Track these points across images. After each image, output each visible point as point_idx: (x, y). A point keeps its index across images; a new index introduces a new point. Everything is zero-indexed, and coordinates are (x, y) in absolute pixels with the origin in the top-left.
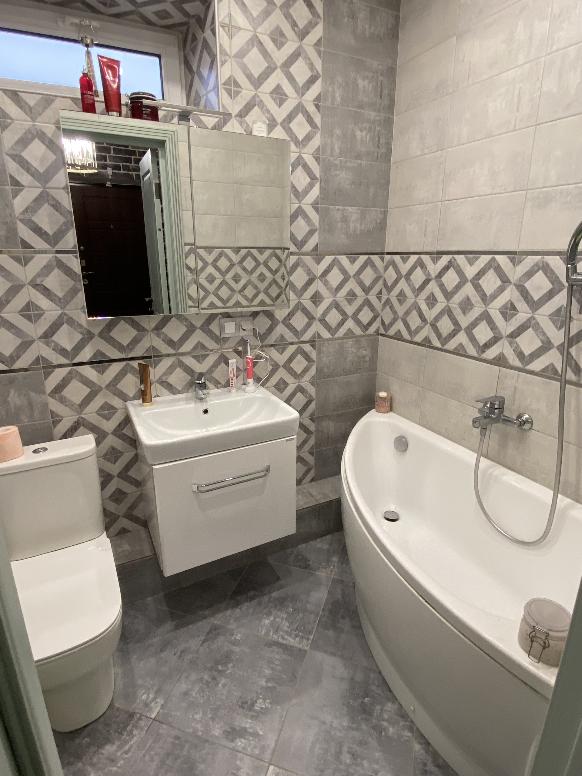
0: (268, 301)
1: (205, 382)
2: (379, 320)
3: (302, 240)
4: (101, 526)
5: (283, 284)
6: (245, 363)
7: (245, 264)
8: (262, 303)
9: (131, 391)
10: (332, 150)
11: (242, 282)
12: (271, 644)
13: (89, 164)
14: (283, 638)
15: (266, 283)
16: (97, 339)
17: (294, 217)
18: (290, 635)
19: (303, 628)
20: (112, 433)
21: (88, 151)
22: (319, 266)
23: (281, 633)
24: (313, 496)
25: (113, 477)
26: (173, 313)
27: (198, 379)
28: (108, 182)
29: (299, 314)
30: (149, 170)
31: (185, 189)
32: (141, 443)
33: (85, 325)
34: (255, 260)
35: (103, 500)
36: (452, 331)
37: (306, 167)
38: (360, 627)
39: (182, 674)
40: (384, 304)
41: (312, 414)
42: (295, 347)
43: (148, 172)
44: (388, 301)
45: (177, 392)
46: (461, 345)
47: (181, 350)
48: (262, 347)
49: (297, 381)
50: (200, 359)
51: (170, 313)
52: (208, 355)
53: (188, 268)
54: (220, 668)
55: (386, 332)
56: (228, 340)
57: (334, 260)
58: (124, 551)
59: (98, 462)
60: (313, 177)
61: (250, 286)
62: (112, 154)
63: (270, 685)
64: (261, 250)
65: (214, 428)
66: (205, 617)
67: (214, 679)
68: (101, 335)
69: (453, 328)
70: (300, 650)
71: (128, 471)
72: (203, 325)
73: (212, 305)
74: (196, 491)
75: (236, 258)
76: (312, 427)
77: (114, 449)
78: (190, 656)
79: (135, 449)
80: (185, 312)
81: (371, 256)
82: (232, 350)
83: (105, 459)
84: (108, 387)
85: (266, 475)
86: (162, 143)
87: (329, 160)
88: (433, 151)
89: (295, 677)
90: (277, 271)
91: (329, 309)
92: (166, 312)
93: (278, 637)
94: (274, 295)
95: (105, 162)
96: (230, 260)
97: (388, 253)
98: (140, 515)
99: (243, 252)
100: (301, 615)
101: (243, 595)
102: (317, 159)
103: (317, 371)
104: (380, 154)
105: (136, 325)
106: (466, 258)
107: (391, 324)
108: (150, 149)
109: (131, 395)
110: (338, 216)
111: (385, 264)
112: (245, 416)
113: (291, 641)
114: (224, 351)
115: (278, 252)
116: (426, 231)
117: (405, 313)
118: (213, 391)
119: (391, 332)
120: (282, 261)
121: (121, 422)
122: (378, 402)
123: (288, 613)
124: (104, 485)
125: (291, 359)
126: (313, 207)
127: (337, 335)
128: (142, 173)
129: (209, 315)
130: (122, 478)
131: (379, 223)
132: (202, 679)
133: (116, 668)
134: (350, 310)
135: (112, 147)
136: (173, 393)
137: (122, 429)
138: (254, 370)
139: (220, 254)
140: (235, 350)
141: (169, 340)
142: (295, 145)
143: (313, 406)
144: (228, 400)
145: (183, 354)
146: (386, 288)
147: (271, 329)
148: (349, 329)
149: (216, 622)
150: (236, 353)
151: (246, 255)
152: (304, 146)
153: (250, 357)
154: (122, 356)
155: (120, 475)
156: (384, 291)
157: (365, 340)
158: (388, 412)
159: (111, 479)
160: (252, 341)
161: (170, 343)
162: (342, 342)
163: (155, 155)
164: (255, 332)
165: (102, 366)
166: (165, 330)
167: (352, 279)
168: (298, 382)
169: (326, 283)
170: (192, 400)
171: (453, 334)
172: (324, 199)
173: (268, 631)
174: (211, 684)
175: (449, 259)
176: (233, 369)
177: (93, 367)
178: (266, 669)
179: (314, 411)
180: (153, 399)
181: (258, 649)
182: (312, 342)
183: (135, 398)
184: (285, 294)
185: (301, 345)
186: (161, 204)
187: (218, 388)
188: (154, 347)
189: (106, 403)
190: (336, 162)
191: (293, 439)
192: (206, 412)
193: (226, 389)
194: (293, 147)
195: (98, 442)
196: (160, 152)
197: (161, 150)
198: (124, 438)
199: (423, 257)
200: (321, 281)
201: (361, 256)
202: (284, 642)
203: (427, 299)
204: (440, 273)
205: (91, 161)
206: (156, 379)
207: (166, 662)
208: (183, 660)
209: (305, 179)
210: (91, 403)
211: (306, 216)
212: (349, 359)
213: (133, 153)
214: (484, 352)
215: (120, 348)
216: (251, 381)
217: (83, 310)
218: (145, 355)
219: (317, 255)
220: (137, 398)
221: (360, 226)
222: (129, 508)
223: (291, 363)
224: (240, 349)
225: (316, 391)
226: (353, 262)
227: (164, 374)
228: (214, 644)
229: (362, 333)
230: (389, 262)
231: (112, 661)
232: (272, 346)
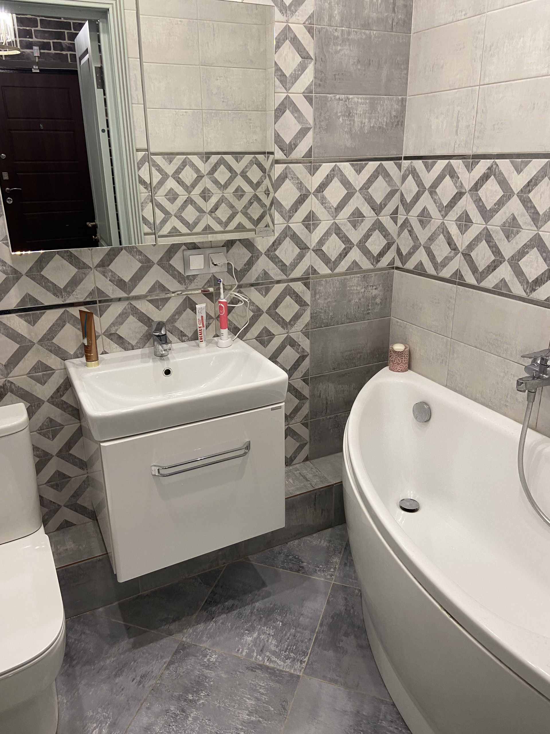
0: (248, 225)
1: (165, 335)
2: (394, 248)
3: (290, 142)
4: (37, 519)
5: (267, 202)
6: (217, 309)
7: (216, 175)
8: (240, 228)
9: (71, 347)
10: (331, 17)
11: (214, 200)
12: (254, 668)
13: (9, 43)
14: (269, 659)
15: (245, 200)
16: (24, 279)
17: (280, 112)
18: (278, 656)
19: (294, 647)
20: (48, 401)
21: (7, 25)
22: (313, 178)
23: (268, 654)
24: (307, 480)
25: (52, 456)
26: (124, 245)
27: (156, 331)
28: (34, 67)
29: (288, 243)
30: (87, 49)
31: (135, 74)
32: (85, 413)
33: (9, 262)
34: (230, 169)
35: (39, 486)
36: (491, 263)
37: (295, 42)
38: (369, 647)
39: (142, 705)
40: (401, 226)
41: (306, 374)
42: (282, 286)
43: (86, 51)
44: (406, 223)
45: (130, 347)
46: (503, 281)
47: (135, 293)
48: (240, 286)
49: (285, 331)
50: (159, 303)
51: (121, 244)
52: (169, 298)
53: (142, 182)
54: (190, 697)
55: (403, 265)
56: (194, 279)
57: (333, 170)
58: (67, 549)
59: (32, 438)
60: (305, 56)
61: (223, 205)
62: (39, 28)
63: (253, 718)
64: (238, 155)
65: (178, 394)
66: (170, 634)
67: (183, 711)
68: (29, 274)
69: (493, 258)
70: (291, 675)
71: (70, 448)
72: (161, 259)
73: (174, 232)
74: (157, 474)
75: (204, 168)
76: (306, 391)
77: (51, 420)
78: (152, 682)
79: (78, 421)
80: (140, 242)
81: (383, 162)
82: (200, 291)
83: (40, 434)
84: (41, 341)
85: (245, 453)
86: (104, 12)
87: (327, 29)
88: (468, 15)
89: (284, 709)
90: (259, 184)
91: (327, 234)
92: (115, 243)
93: (263, 659)
94: (256, 217)
95: (30, 40)
96: (197, 171)
97: (406, 158)
98: (87, 504)
99: (214, 159)
100: (293, 631)
101: (219, 605)
102: (310, 30)
103: (311, 318)
104: (396, 20)
105: (74, 261)
106: (512, 162)
107: (410, 254)
108: (87, 21)
109: (72, 352)
110: (339, 108)
111: (402, 173)
112: (217, 378)
113: (280, 664)
114: (190, 292)
115: (260, 157)
116: (457, 127)
117: (429, 239)
118: (176, 345)
119: (411, 265)
120: (265, 169)
121: (60, 387)
122: (393, 357)
123: (275, 627)
124: (39, 467)
125: (277, 303)
126: (306, 97)
127: (337, 271)
128: (78, 55)
129: (169, 246)
130: (63, 458)
131: (395, 116)
132: (167, 711)
133: (60, 696)
134: (355, 236)
135: (38, 19)
136: (126, 349)
137: (61, 396)
138: (229, 317)
139: (183, 162)
140: (204, 291)
141: (118, 279)
142: (281, 11)
143: (307, 363)
144: (197, 356)
145: (137, 298)
146: (403, 205)
147: (250, 264)
148: (355, 262)
149: (184, 639)
150: (205, 295)
151: (217, 163)
152: (293, 13)
153: (224, 300)
154: (59, 302)
155: (60, 454)
156: (401, 209)
157: (376, 275)
158: (406, 371)
159: (49, 460)
160: (225, 279)
161: (120, 283)
162: (345, 279)
163: (95, 29)
164: (230, 267)
165: (33, 314)
166: (112, 267)
167: (358, 194)
168: (287, 333)
169: (323, 201)
170: (149, 357)
171: (493, 267)
172: (320, 85)
173: (251, 651)
174: (178, 717)
175: (489, 165)
176: (202, 317)
177: (20, 316)
178: (249, 699)
179: (308, 370)
180: (100, 356)
181: (238, 673)
182: (305, 280)
183: (76, 356)
184: (271, 216)
185: (291, 284)
186: (105, 94)
187: (183, 341)
188: (98, 289)
189: (39, 362)
190: (336, 34)
191: (280, 407)
192: (168, 372)
193: (193, 343)
194: (278, 15)
195: (31, 412)
196: (101, 25)
197: (103, 22)
198: (64, 406)
199: (453, 162)
200: (316, 196)
201: (370, 163)
202: (272, 665)
203: (459, 219)
204: (476, 184)
205: (11, 38)
206: (103, 332)
207: (123, 690)
208: (143, 686)
209: (293, 59)
210: (21, 363)
211: (295, 110)
212: (353, 302)
213: (67, 26)
214: (534, 291)
215: (55, 290)
216: (225, 332)
217: (5, 242)
218: (88, 300)
219: (311, 162)
220: (79, 355)
221: (369, 122)
222: (73, 496)
223: (277, 307)
224: (211, 290)
225: (311, 343)
226: (359, 171)
227: (113, 324)
228: (183, 668)
229: (371, 267)
230: (408, 169)
231: (54, 688)
232: (252, 285)
